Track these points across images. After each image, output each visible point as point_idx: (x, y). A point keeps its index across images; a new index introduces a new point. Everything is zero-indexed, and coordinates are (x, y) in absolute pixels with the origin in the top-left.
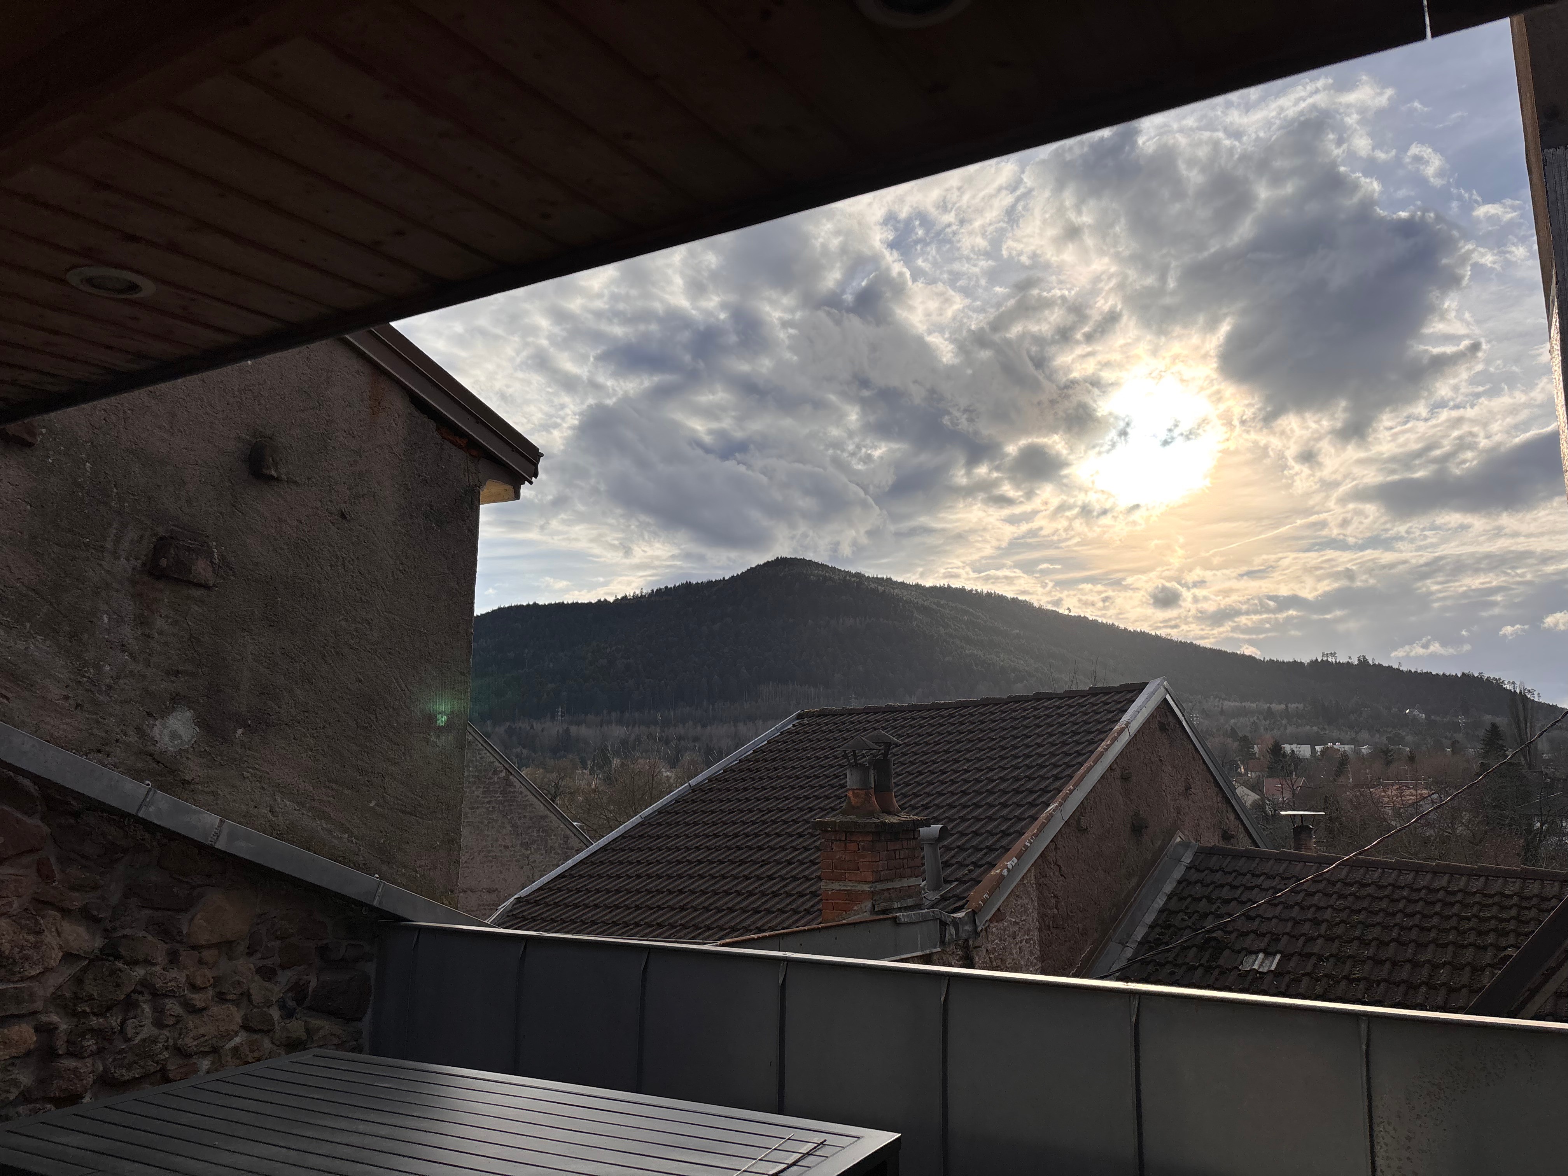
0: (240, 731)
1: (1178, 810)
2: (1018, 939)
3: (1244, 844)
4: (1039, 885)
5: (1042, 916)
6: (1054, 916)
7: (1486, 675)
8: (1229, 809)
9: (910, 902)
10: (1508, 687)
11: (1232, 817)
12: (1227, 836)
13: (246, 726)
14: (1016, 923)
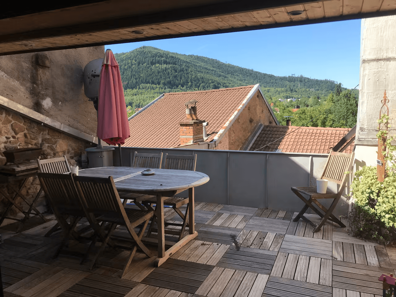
0: (60, 103)
1: (260, 117)
2: (224, 148)
3: (274, 124)
4: (229, 135)
5: (229, 142)
6: (232, 142)
7: (331, 80)
8: (271, 116)
9: (201, 140)
10: (336, 83)
11: (272, 118)
12: (270, 123)
13: (61, 102)
14: (224, 144)
